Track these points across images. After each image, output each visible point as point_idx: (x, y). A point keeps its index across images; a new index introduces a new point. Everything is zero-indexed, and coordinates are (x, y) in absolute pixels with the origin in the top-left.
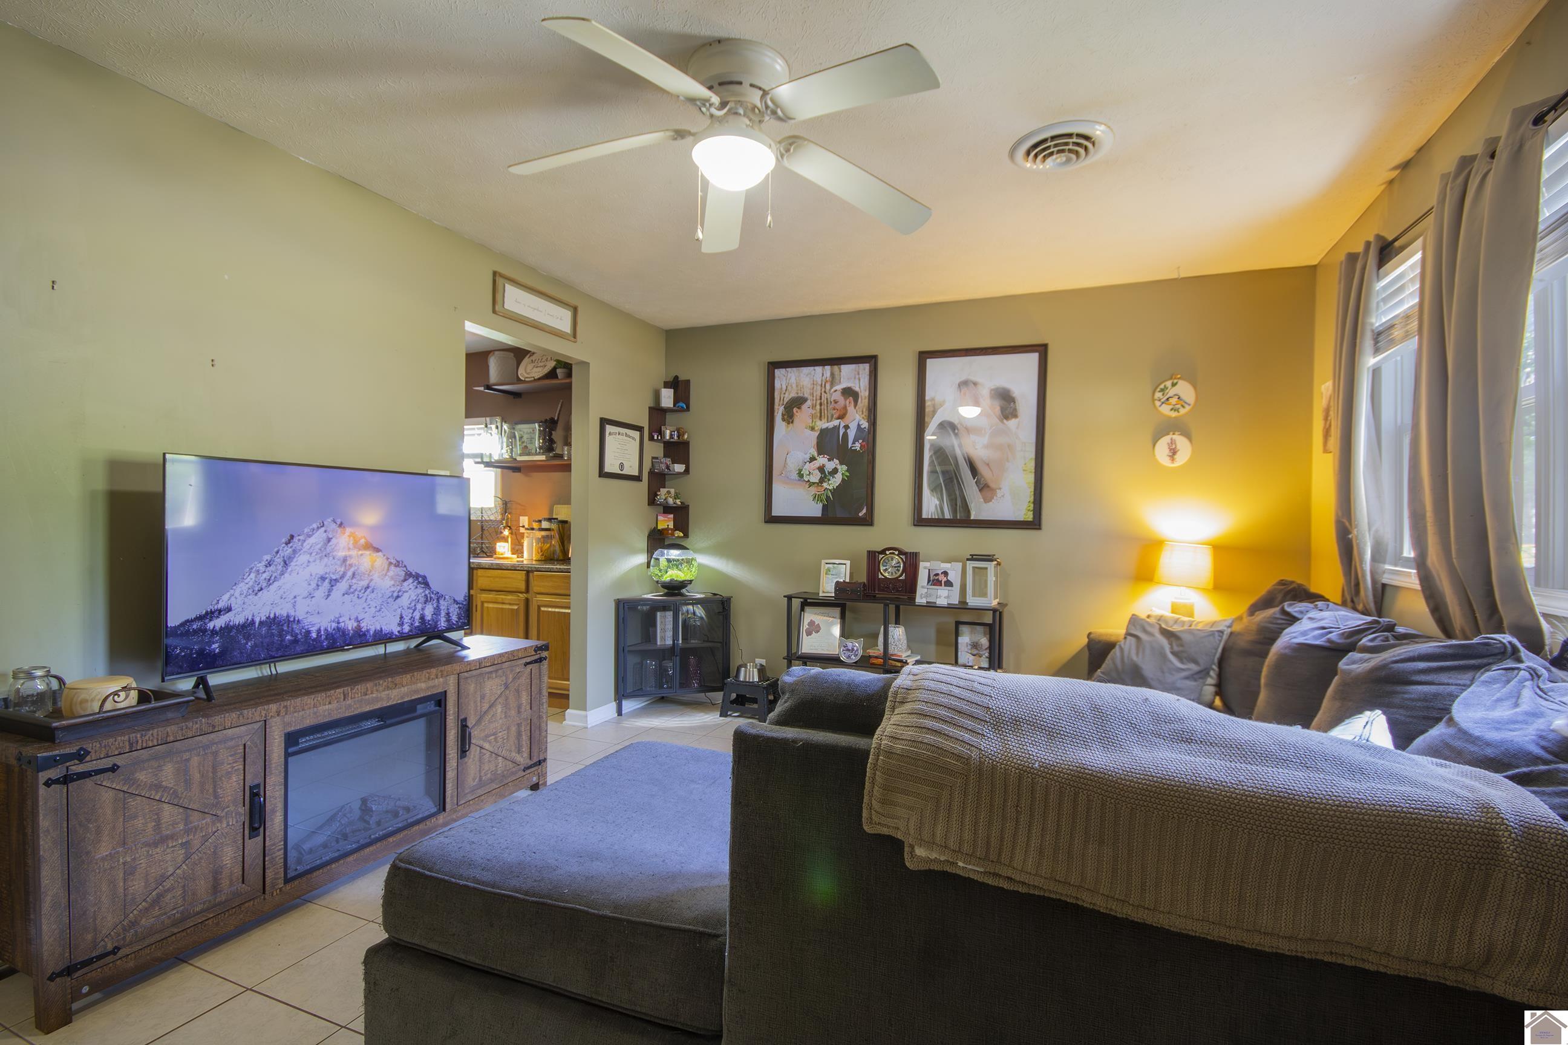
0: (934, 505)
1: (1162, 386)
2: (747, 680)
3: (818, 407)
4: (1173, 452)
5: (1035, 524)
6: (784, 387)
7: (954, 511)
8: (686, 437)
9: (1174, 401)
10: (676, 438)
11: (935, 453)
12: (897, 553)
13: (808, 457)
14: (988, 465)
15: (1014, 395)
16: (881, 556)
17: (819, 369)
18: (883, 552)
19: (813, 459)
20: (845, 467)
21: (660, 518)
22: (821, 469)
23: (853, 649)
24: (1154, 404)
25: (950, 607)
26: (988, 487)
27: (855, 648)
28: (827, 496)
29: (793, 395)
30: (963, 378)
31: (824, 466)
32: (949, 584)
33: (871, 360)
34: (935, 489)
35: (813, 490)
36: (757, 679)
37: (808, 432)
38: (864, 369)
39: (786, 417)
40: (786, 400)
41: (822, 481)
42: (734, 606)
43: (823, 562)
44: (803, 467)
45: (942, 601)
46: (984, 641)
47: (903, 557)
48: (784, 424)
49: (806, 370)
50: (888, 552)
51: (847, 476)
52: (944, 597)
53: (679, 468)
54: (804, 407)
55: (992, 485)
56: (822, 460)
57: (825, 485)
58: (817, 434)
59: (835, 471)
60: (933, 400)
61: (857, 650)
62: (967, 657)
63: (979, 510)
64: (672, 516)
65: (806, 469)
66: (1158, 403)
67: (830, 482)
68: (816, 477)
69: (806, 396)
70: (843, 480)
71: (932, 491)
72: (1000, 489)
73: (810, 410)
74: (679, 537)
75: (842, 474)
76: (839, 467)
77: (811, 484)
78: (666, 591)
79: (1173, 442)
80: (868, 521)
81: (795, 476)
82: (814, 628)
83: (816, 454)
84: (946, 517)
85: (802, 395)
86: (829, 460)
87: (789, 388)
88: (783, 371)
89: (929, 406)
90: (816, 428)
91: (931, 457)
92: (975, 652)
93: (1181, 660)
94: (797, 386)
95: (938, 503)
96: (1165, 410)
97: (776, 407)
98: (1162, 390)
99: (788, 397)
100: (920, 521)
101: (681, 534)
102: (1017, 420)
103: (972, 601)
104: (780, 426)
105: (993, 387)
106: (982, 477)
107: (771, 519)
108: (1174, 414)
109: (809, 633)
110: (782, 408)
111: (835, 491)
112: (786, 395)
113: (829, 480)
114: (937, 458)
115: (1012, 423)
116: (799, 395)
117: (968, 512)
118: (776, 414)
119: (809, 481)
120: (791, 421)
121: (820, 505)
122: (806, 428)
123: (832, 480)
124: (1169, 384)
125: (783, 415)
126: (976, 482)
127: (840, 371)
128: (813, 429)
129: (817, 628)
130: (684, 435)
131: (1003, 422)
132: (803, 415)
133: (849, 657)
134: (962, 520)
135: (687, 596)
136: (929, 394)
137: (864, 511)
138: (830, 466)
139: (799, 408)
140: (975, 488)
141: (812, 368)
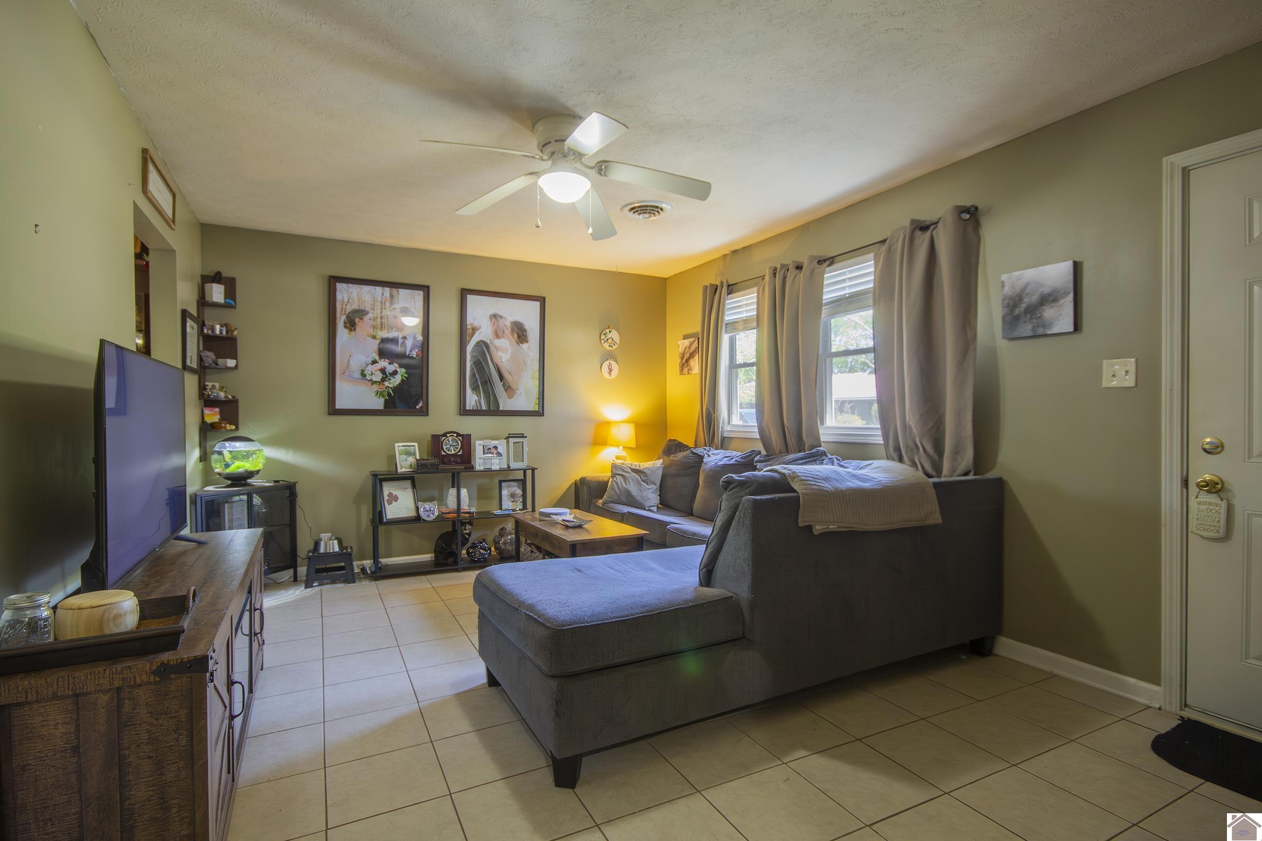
0: (474, 402)
1: (605, 332)
2: (328, 551)
3: (379, 320)
4: (610, 370)
5: (539, 413)
6: (346, 300)
7: (489, 405)
8: (235, 333)
9: (610, 341)
10: (224, 333)
11: (474, 363)
12: (455, 435)
13: (370, 360)
14: (510, 373)
15: (525, 328)
16: (443, 438)
17: (379, 289)
18: (445, 435)
19: (374, 362)
20: (404, 370)
21: (207, 411)
22: (383, 371)
23: (430, 510)
24: (601, 341)
25: (501, 470)
26: (511, 388)
27: (432, 509)
28: (388, 392)
29: (355, 307)
30: (493, 312)
31: (385, 368)
32: (499, 454)
33: (426, 289)
34: (475, 389)
35: (376, 387)
36: (337, 549)
37: (370, 340)
38: (419, 295)
39: (348, 325)
40: (348, 311)
41: (383, 380)
42: (298, 488)
43: (397, 445)
44: (366, 368)
45: (496, 467)
46: (519, 492)
47: (460, 438)
48: (346, 331)
49: (366, 288)
50: (448, 435)
51: (405, 377)
52: (496, 464)
53: (231, 363)
54: (366, 318)
55: (514, 387)
56: (383, 363)
57: (386, 384)
58: (378, 342)
59: (395, 373)
60: (472, 324)
61: (434, 510)
62: (509, 503)
63: (506, 404)
64: (217, 410)
65: (368, 370)
66: (603, 342)
67: (391, 381)
68: (378, 377)
69: (367, 309)
70: (402, 380)
71: (473, 390)
72: (518, 389)
73: (372, 322)
74: (231, 430)
75: (402, 375)
76: (398, 370)
77: (374, 383)
78: (229, 482)
79: (610, 365)
80: (424, 412)
81: (358, 375)
82: (394, 498)
83: (377, 358)
84: (483, 409)
85: (364, 308)
86: (390, 364)
87: (350, 301)
88: (344, 285)
89: (469, 329)
90: (377, 337)
91: (471, 365)
92: (513, 500)
93: (647, 484)
94: (359, 300)
95: (477, 398)
96: (606, 345)
97: (338, 315)
98: (605, 334)
99: (349, 309)
100: (464, 411)
101: (233, 427)
102: (528, 344)
103: (514, 465)
104: (342, 334)
105: (512, 321)
106: (507, 381)
107: (333, 411)
108: (610, 348)
109: (390, 503)
110: (344, 318)
111: (395, 389)
112: (348, 307)
113: (390, 379)
114: (476, 367)
115: (525, 346)
116: (361, 308)
117: (498, 406)
118: (338, 321)
119: (371, 380)
120: (353, 328)
121: (382, 400)
122: (368, 336)
123: (393, 380)
124: (608, 331)
125: (345, 323)
126: (503, 385)
127: (398, 294)
128: (374, 337)
129: (396, 498)
130: (233, 331)
131: (518, 344)
132: (364, 326)
133: (428, 516)
134: (494, 411)
135: (254, 485)
136: (470, 320)
137: (421, 404)
138: (390, 368)
139: (361, 319)
140: (502, 388)
141: (373, 287)
